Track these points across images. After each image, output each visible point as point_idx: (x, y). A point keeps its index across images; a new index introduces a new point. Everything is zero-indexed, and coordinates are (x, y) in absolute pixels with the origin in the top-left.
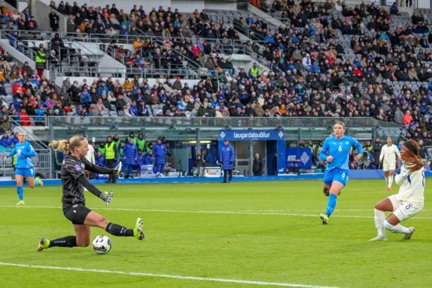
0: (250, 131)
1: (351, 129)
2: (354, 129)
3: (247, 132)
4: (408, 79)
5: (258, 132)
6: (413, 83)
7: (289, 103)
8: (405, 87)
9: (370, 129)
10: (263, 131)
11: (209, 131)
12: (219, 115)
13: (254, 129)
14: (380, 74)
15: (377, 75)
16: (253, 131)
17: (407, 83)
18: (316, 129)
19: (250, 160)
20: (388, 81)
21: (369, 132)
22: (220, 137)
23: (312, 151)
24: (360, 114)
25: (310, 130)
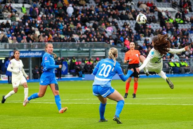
0: (30, 51)
1: (92, 50)
2: (95, 49)
3: (27, 52)
4: (128, 19)
5: (34, 52)
6: (131, 21)
7: (55, 34)
8: (125, 24)
9: (104, 49)
10: (37, 51)
11: (3, 52)
12: (10, 41)
13: (32, 50)
14: (111, 16)
15: (109, 17)
16: (31, 52)
17: (127, 21)
18: (71, 50)
19: (30, 70)
20: (115, 20)
21: (103, 51)
22: (10, 55)
23: (68, 63)
24: (98, 41)
25: (66, 51)
